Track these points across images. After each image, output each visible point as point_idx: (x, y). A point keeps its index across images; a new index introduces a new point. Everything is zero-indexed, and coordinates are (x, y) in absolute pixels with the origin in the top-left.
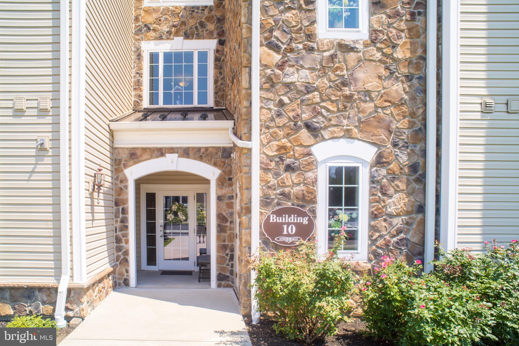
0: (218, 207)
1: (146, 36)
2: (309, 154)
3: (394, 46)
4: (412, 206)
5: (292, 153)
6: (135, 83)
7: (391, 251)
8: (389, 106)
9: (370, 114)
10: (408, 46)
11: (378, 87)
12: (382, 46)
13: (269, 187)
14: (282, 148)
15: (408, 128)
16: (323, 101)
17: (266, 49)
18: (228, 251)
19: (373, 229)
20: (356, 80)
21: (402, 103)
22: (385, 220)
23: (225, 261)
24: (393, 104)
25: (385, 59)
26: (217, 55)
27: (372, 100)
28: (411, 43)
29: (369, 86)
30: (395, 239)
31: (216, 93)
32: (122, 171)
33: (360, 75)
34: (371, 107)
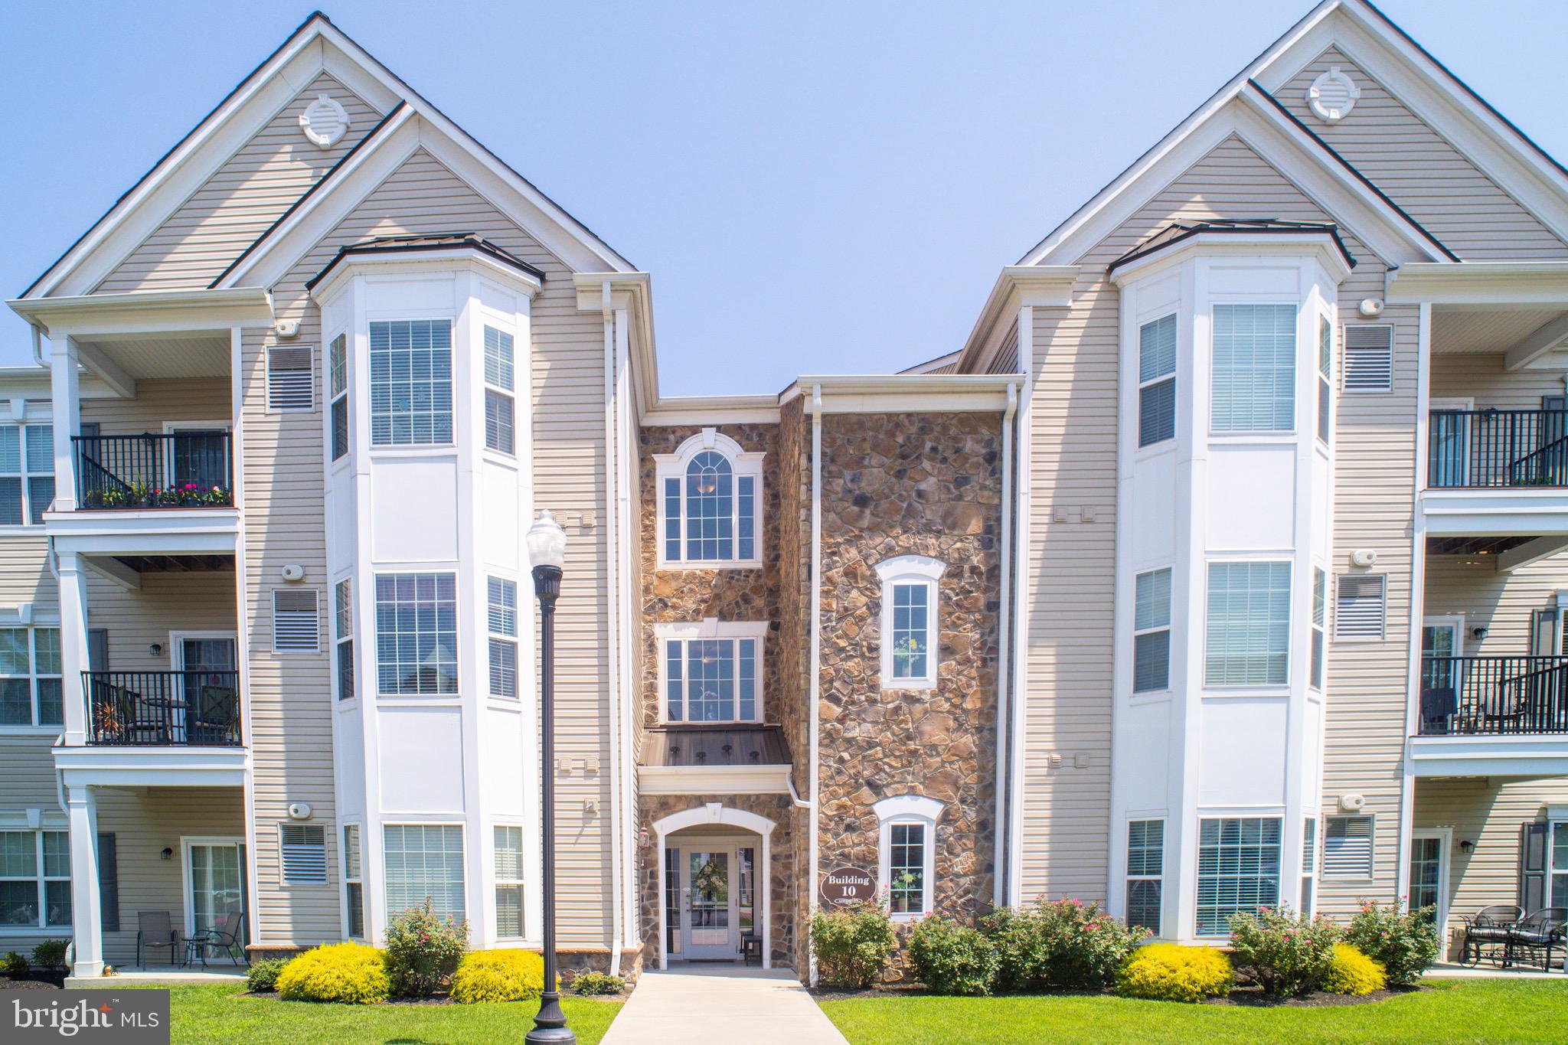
0: (773, 868)
1: (661, 616)
2: (871, 813)
3: (964, 696)
4: (981, 865)
5: (852, 812)
6: (646, 687)
7: (958, 912)
8: (957, 761)
9: (937, 769)
10: (979, 695)
11: (945, 740)
12: (951, 696)
13: (828, 848)
14: (842, 807)
15: (977, 783)
16: (886, 756)
17: (825, 702)
18: (785, 923)
19: (938, 889)
20: (921, 733)
21: (971, 756)
22: (951, 880)
23: (781, 935)
24: (961, 758)
25: (953, 709)
26: (769, 645)
27: (938, 754)
28: (982, 692)
29: (935, 740)
30: (963, 900)
31: (767, 703)
32: (650, 824)
33: (927, 728)
34: (937, 762)
